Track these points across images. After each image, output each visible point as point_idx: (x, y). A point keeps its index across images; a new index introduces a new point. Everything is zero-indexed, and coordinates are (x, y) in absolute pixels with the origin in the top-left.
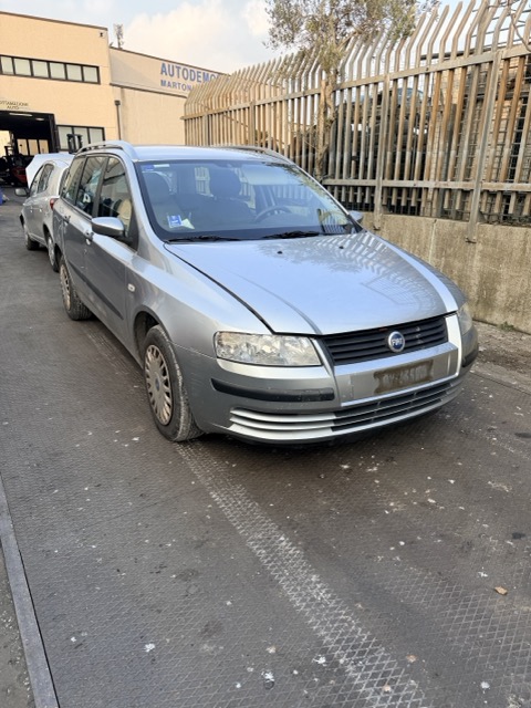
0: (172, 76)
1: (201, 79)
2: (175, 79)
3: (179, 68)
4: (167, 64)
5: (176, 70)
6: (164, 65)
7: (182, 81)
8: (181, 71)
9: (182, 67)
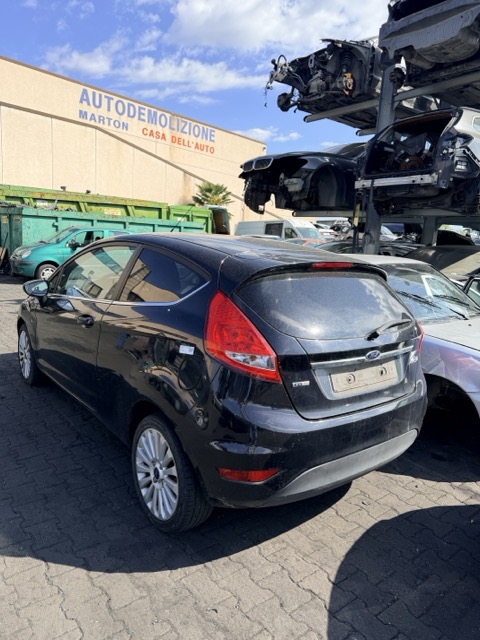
0: (99, 106)
1: (145, 117)
2: (103, 111)
3: (109, 99)
4: (90, 91)
5: (105, 101)
6: (85, 92)
7: (114, 115)
8: (113, 103)
9: (116, 99)
